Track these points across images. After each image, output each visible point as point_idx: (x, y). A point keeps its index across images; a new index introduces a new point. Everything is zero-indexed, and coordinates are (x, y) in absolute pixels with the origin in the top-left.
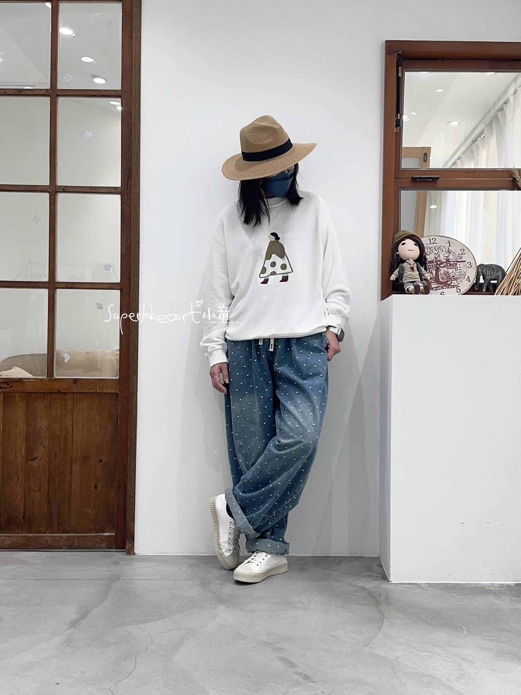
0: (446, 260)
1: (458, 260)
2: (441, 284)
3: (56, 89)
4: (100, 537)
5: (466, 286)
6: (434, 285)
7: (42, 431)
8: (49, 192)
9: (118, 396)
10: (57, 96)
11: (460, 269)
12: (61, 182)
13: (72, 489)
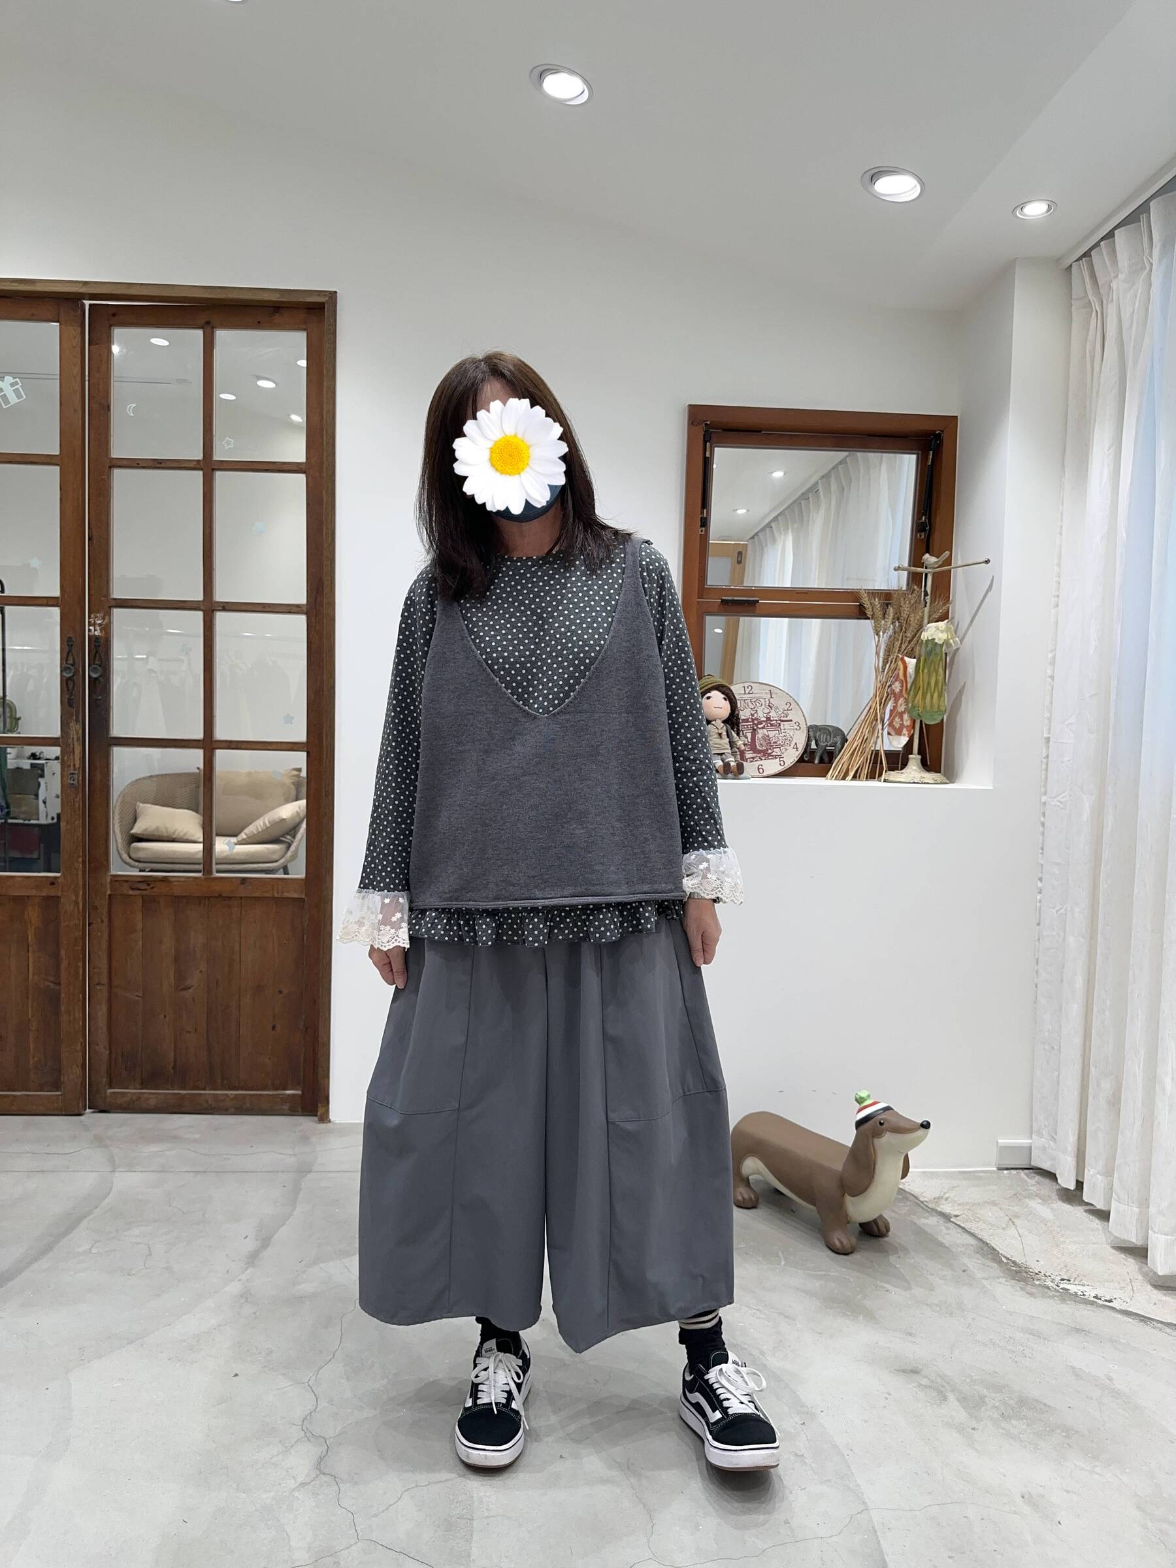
0: (767, 718)
1: (782, 719)
2: (759, 754)
3: (211, 460)
4: (281, 1096)
5: (791, 757)
6: (749, 755)
7: (196, 949)
8: (203, 611)
9: (304, 901)
10: (213, 470)
11: (785, 731)
12: (220, 596)
13: (241, 1030)
